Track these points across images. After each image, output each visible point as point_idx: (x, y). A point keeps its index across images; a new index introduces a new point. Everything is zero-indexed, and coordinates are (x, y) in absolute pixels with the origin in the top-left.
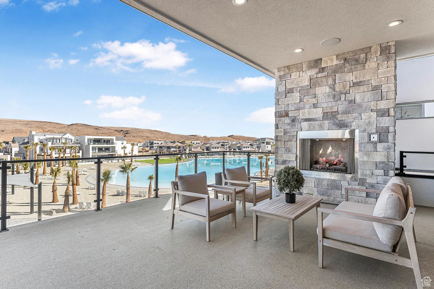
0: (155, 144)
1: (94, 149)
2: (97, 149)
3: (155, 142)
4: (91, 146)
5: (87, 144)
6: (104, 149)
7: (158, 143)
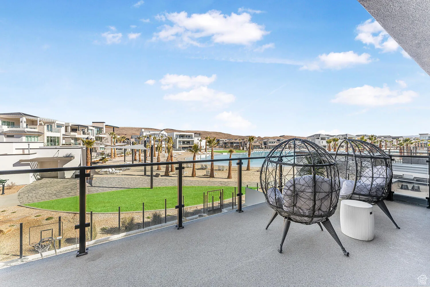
0: (221, 141)
1: (180, 142)
2: (182, 142)
3: (220, 140)
4: (178, 139)
5: (175, 138)
6: (186, 143)
7: (223, 141)
